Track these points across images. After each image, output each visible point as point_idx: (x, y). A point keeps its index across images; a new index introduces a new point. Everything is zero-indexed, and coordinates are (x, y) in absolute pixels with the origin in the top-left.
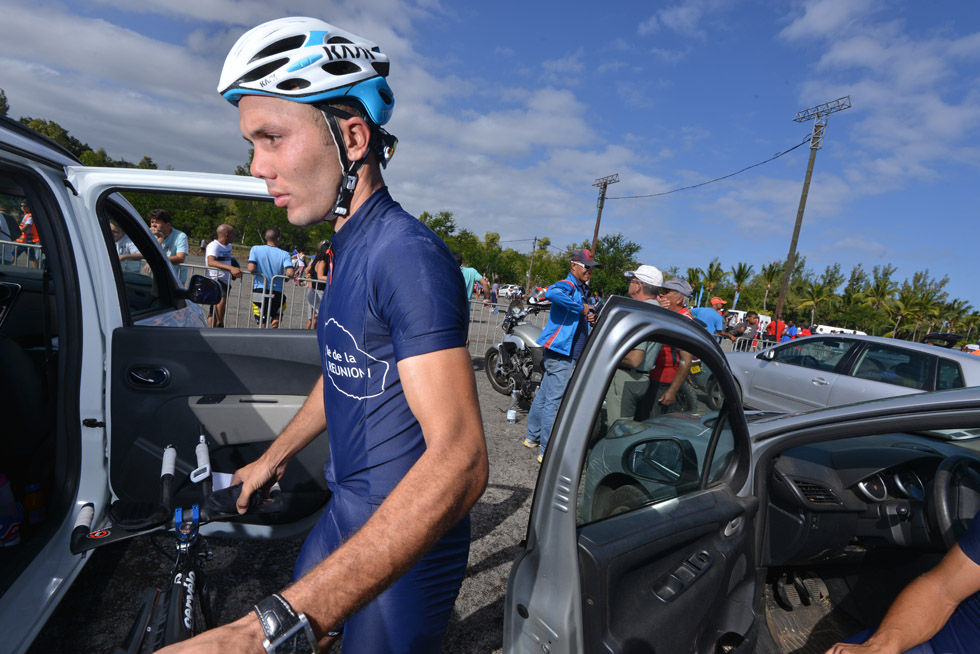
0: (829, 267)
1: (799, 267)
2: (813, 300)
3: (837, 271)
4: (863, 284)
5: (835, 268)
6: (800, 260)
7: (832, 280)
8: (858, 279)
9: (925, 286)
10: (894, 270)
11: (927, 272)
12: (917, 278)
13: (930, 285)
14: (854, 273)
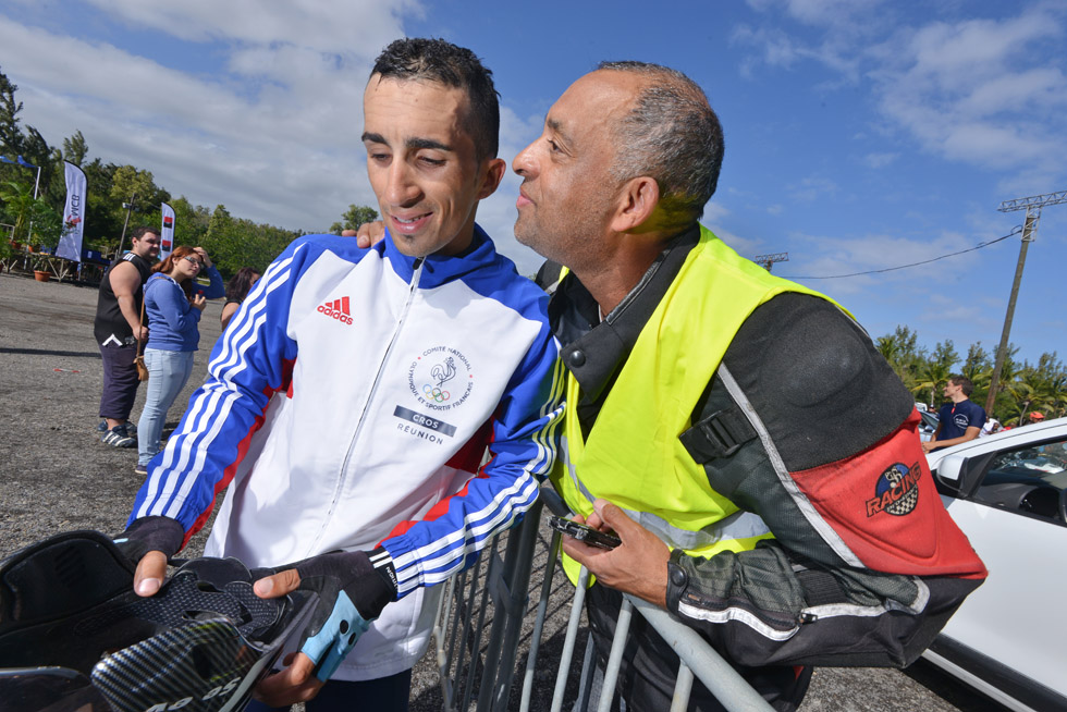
0: (939, 344)
1: (910, 343)
2: (932, 380)
3: (950, 349)
4: (983, 364)
5: (948, 345)
6: (910, 336)
7: (947, 357)
8: (977, 357)
9: (1052, 368)
10: (1017, 350)
11: (1055, 354)
12: (1043, 360)
13: (1057, 367)
14: (971, 351)
